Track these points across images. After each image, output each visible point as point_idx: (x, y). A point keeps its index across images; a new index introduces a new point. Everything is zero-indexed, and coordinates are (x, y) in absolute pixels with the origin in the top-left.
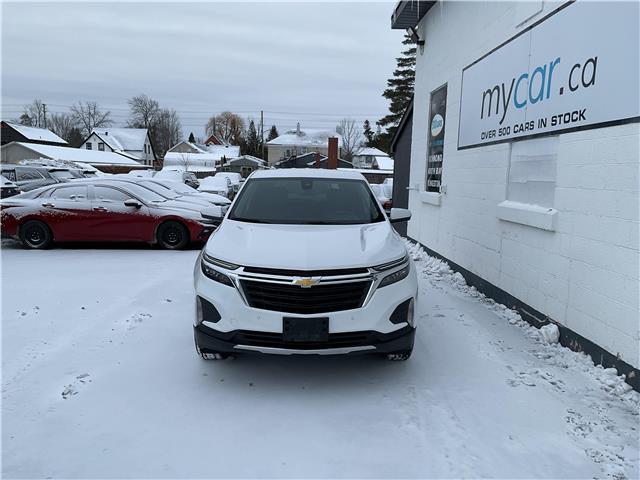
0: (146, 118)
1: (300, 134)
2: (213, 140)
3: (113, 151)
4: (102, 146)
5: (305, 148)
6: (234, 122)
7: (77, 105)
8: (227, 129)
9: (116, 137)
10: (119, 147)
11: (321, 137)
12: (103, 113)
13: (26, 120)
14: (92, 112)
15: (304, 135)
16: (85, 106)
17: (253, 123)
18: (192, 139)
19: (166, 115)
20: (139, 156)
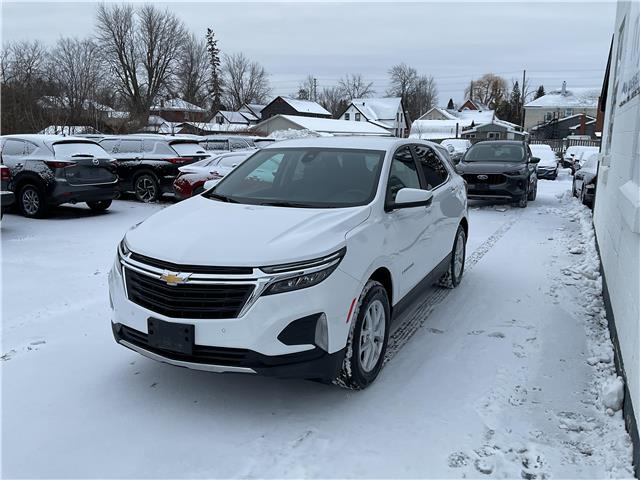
0: (404, 86)
1: (566, 94)
2: (470, 106)
3: (367, 120)
4: (359, 116)
5: (569, 109)
6: (496, 85)
7: (344, 78)
8: (488, 92)
9: (372, 107)
10: (373, 117)
11: (592, 97)
12: (366, 85)
13: (303, 95)
14: (357, 84)
15: (571, 94)
16: (351, 78)
17: (517, 84)
18: (451, 105)
19: (424, 82)
20: (390, 125)
